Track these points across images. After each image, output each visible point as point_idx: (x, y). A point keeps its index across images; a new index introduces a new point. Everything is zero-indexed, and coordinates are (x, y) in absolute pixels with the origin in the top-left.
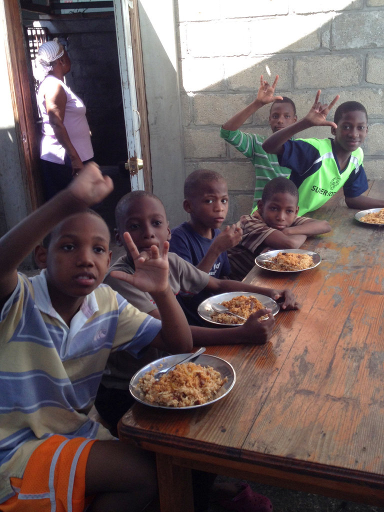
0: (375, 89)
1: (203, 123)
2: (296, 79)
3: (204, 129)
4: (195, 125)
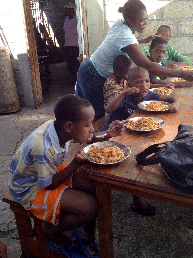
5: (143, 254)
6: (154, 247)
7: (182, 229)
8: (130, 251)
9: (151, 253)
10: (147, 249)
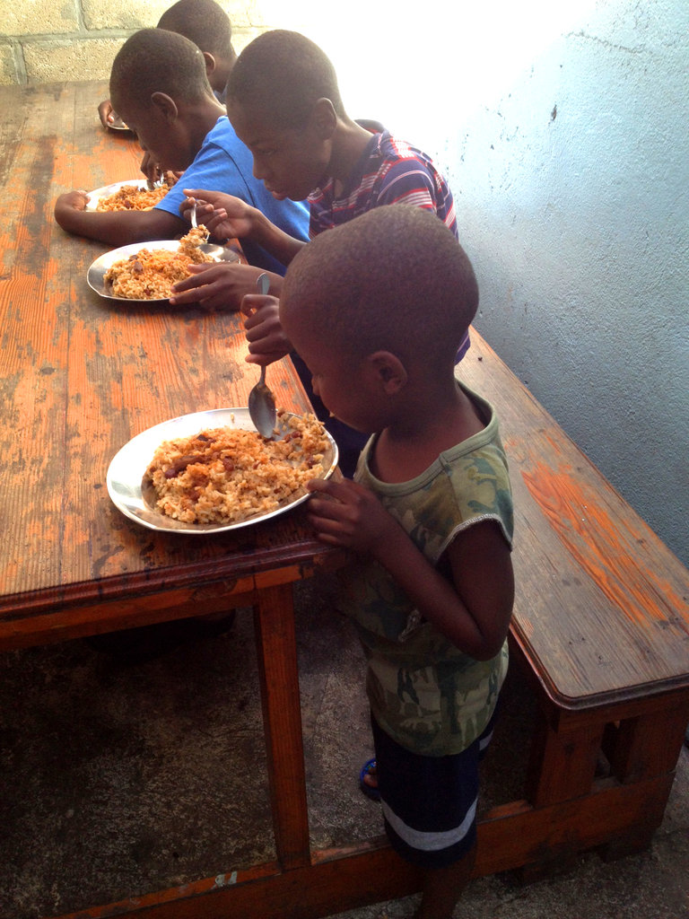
7: (48, 679)
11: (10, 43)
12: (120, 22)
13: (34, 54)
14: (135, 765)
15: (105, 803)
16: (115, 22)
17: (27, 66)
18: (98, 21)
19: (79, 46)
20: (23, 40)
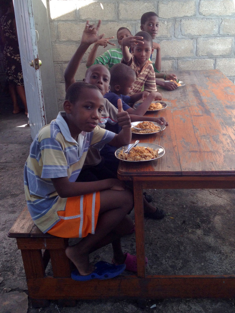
0: (163, 21)
1: (64, 40)
2: (120, 14)
3: (65, 44)
4: (59, 41)
5: (163, 263)
6: (171, 254)
7: (190, 231)
8: (150, 264)
9: (171, 260)
10: (165, 257)
11: (175, 59)
12: (207, 54)
13: (180, 62)
14: (220, 256)
15: (212, 264)
16: (205, 54)
17: (178, 66)
18: (200, 54)
19: (194, 60)
20: (178, 59)
